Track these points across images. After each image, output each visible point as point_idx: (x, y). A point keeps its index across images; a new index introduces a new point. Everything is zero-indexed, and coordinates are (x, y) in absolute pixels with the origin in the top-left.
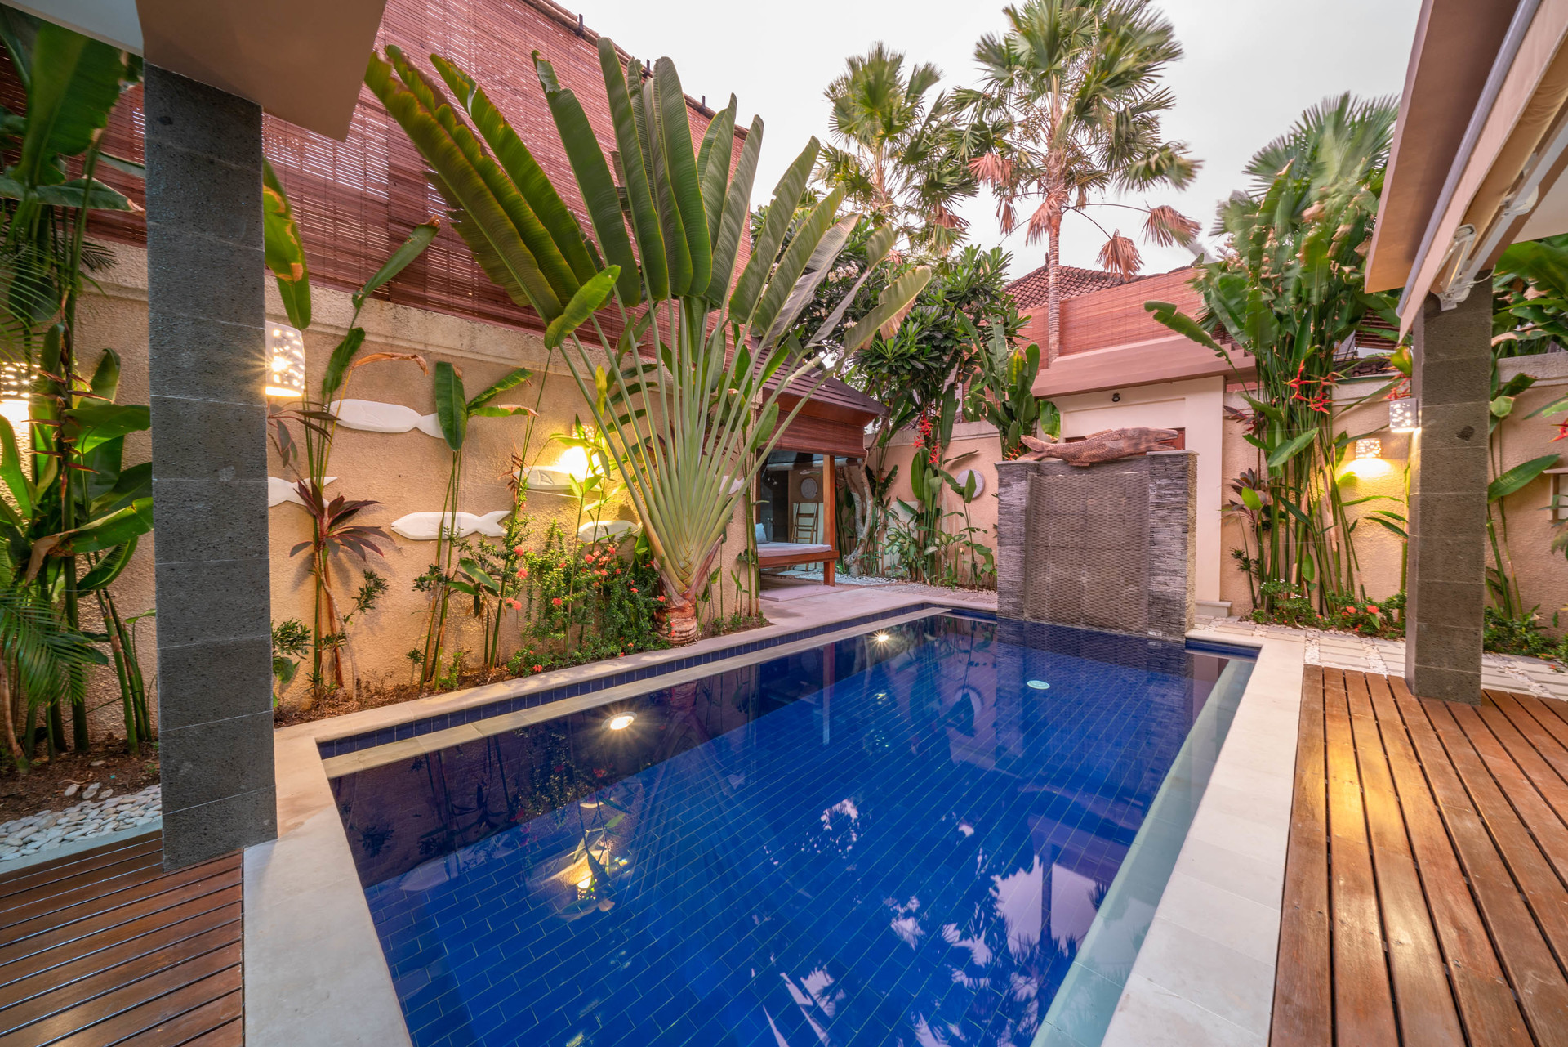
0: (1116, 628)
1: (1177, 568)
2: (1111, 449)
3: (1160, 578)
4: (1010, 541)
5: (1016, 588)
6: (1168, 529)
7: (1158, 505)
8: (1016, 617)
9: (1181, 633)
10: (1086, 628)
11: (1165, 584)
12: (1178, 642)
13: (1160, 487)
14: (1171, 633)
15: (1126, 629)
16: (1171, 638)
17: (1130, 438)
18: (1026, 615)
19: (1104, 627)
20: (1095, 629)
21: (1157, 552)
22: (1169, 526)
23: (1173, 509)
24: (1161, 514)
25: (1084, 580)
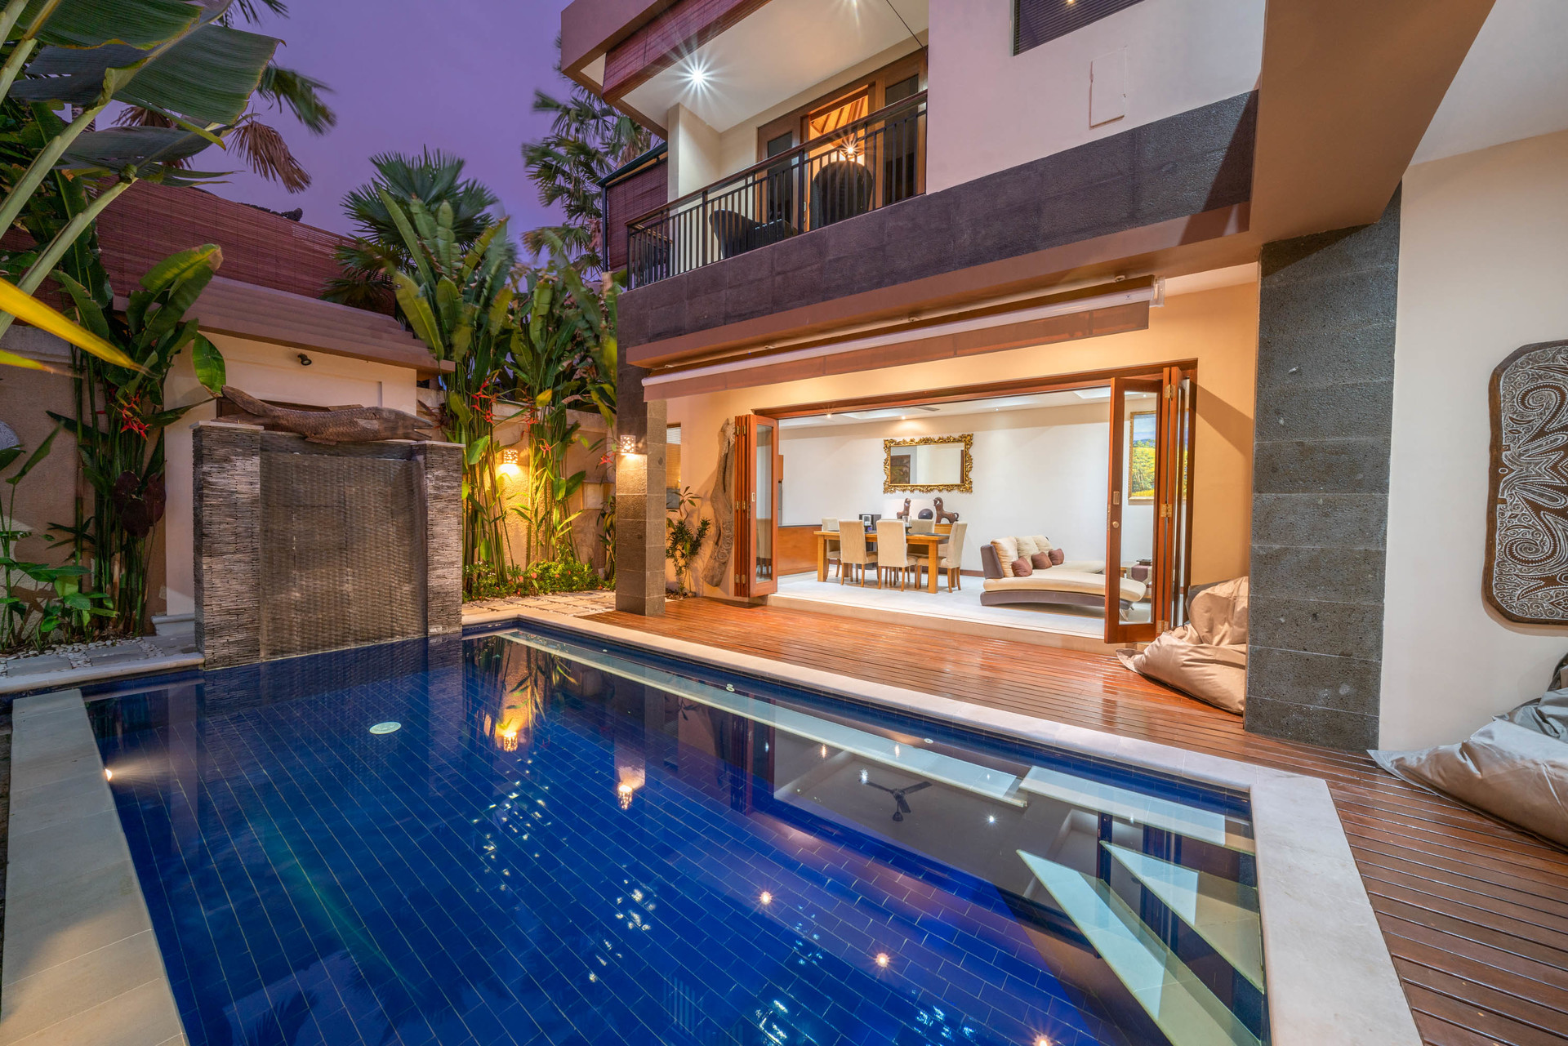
0: (392, 636)
1: (454, 559)
2: (365, 429)
3: (439, 572)
4: (232, 548)
5: (244, 619)
6: (446, 522)
7: (436, 497)
8: (245, 662)
9: (458, 622)
10: (353, 646)
11: (444, 577)
12: (457, 632)
13: (437, 478)
14: (449, 624)
15: (403, 634)
16: (450, 630)
17: (387, 420)
18: (262, 654)
19: (380, 638)
20: (366, 645)
21: (436, 545)
22: (448, 518)
23: (450, 501)
24: (440, 506)
25: (348, 587)
